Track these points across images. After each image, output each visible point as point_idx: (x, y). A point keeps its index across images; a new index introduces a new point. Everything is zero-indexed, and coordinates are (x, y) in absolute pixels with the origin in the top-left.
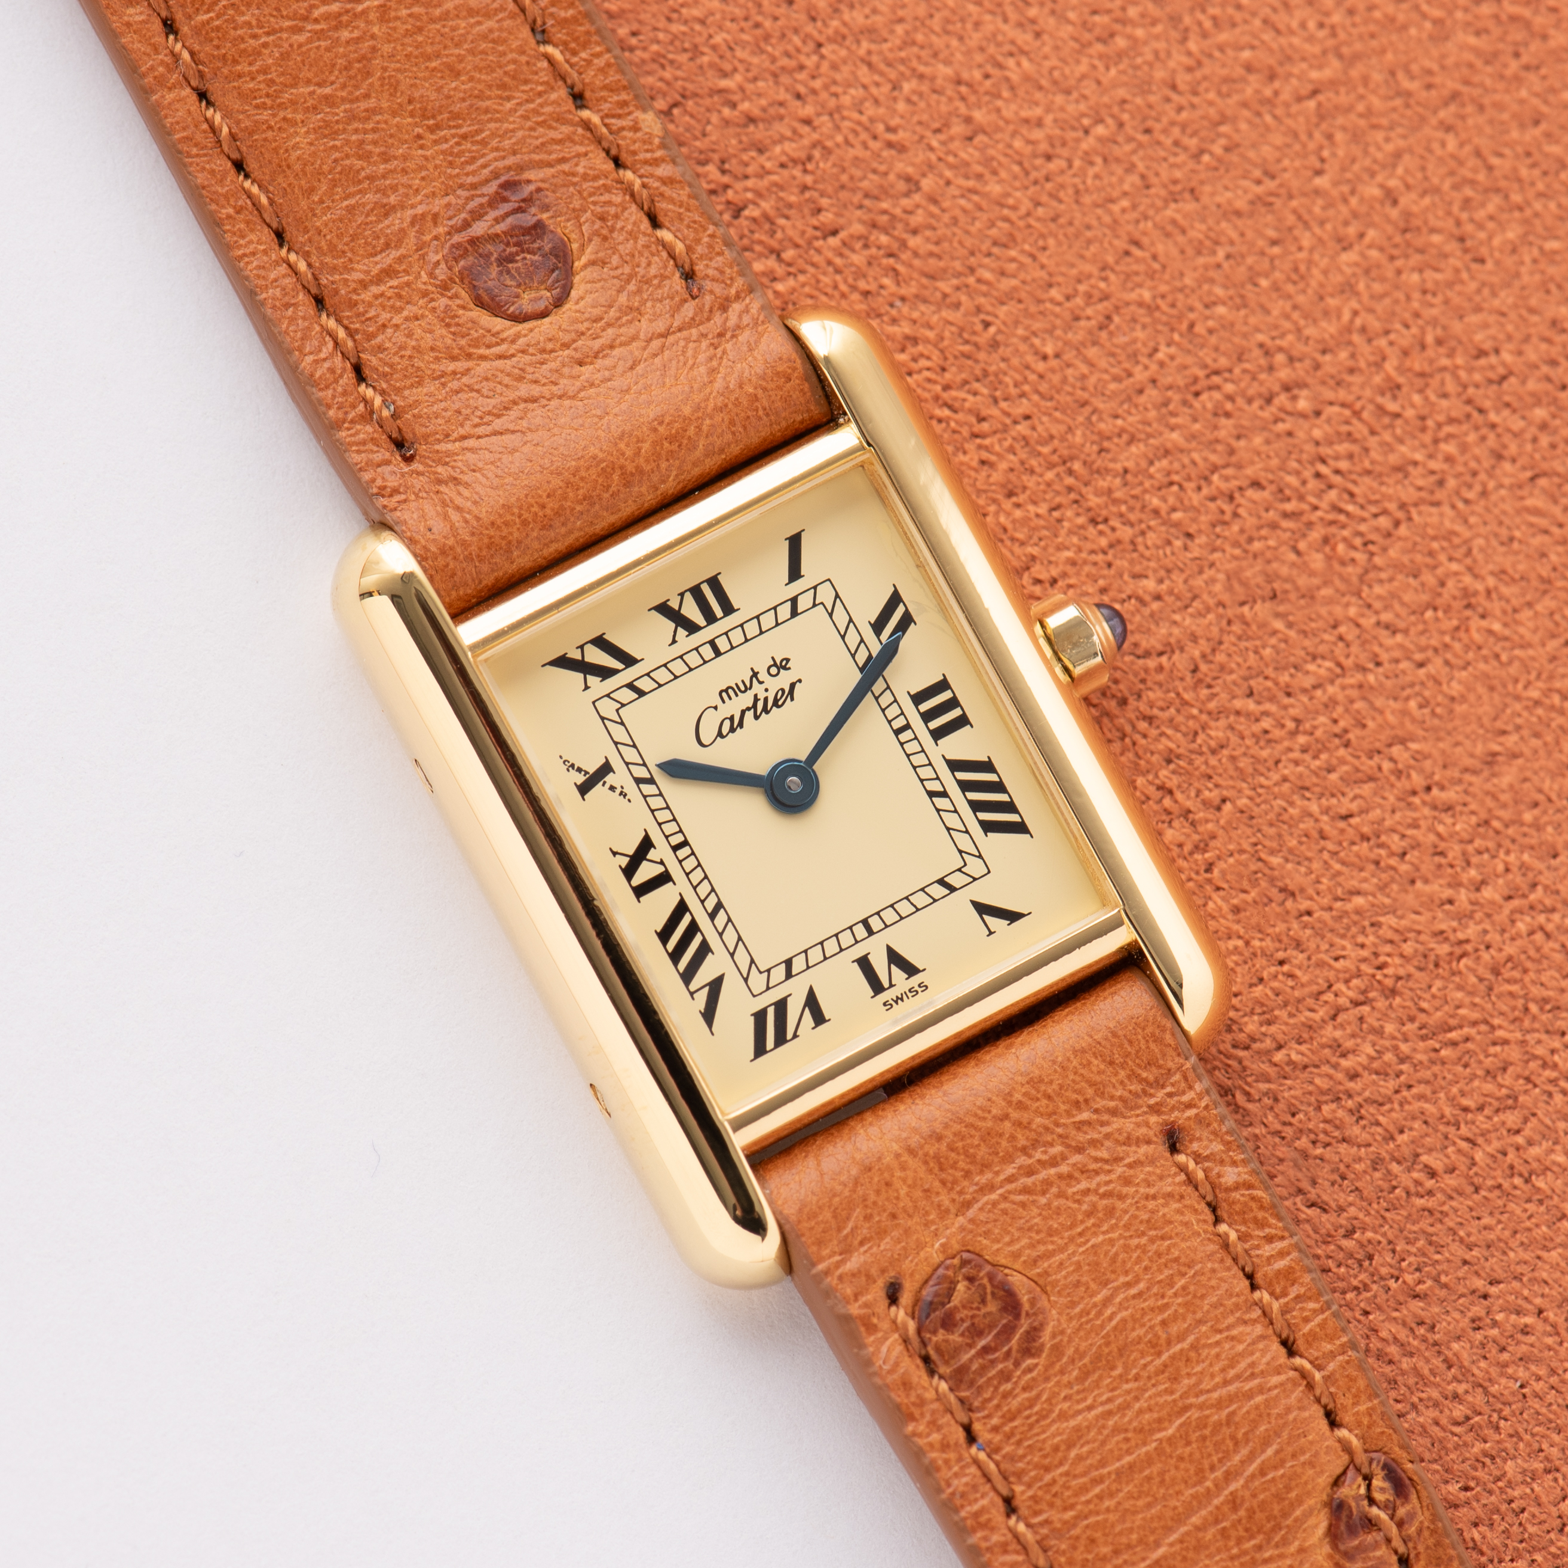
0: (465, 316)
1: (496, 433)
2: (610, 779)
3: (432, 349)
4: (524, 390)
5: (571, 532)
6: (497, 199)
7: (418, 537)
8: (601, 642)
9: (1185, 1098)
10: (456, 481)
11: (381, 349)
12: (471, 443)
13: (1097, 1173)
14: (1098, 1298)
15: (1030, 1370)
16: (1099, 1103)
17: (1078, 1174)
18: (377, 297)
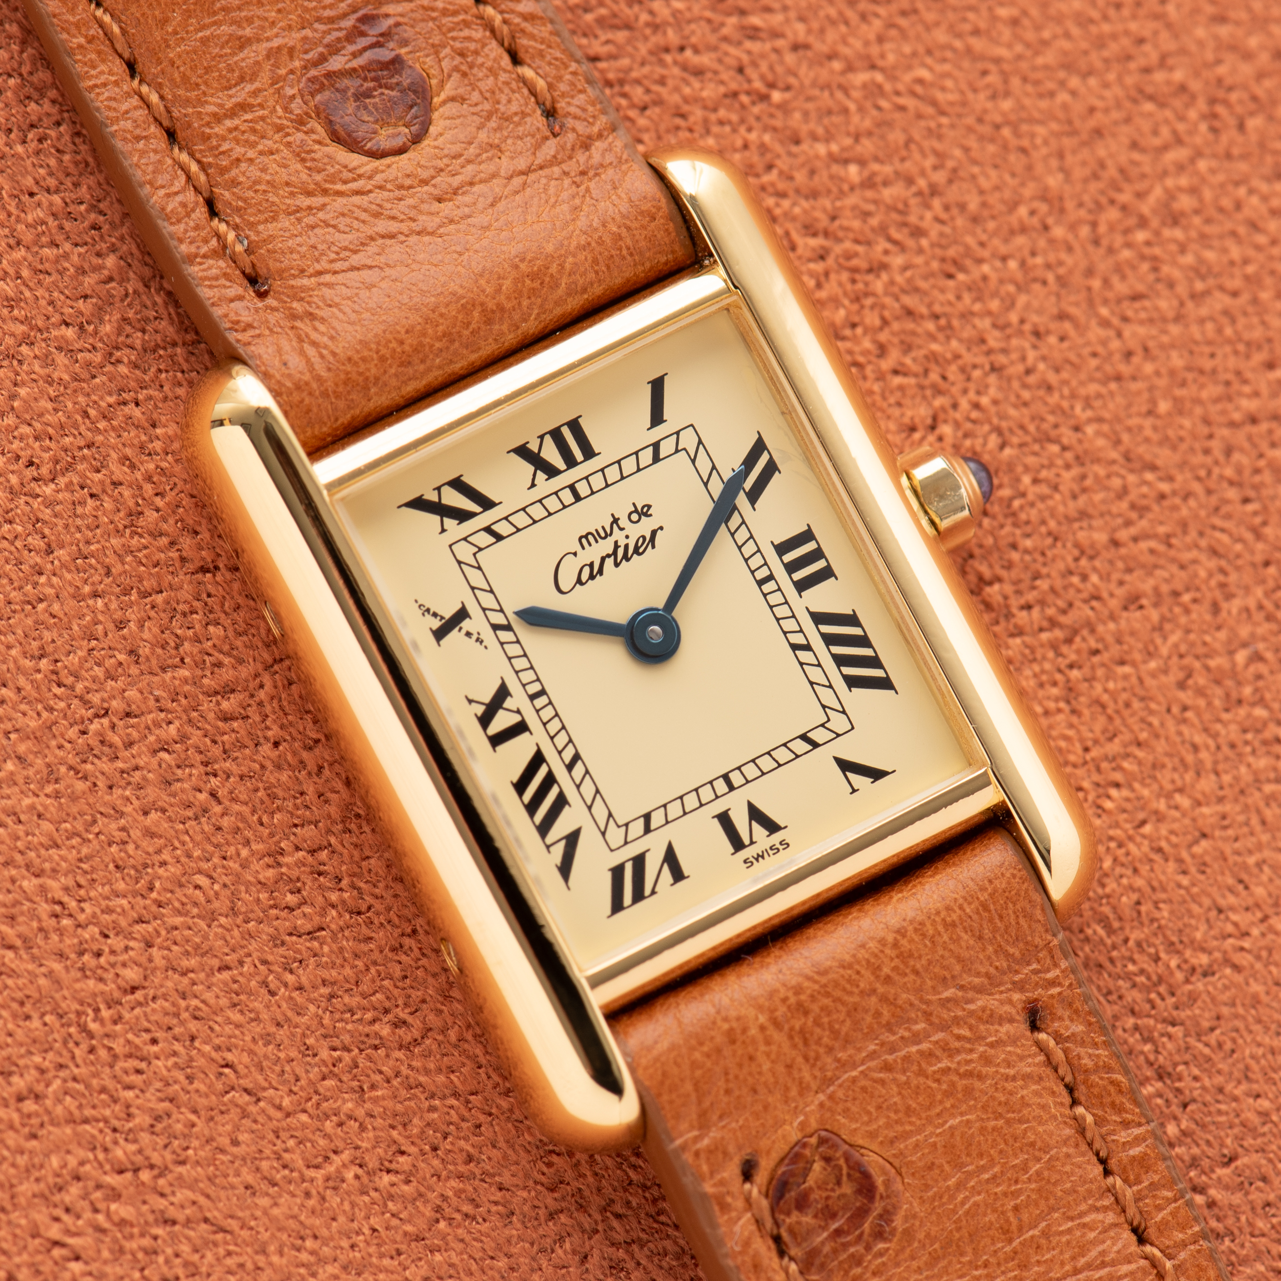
0: (321, 152)
1: (353, 269)
2: (466, 625)
3: (287, 184)
4: (382, 226)
5: (429, 370)
6: (355, 34)
7: (272, 371)
8: (458, 484)
9: (1050, 975)
10: (312, 316)
11: (234, 183)
12: (327, 278)
13: (958, 1051)
14: (952, 1182)
15: (881, 1254)
16: (966, 979)
17: (938, 1053)
18: (230, 131)
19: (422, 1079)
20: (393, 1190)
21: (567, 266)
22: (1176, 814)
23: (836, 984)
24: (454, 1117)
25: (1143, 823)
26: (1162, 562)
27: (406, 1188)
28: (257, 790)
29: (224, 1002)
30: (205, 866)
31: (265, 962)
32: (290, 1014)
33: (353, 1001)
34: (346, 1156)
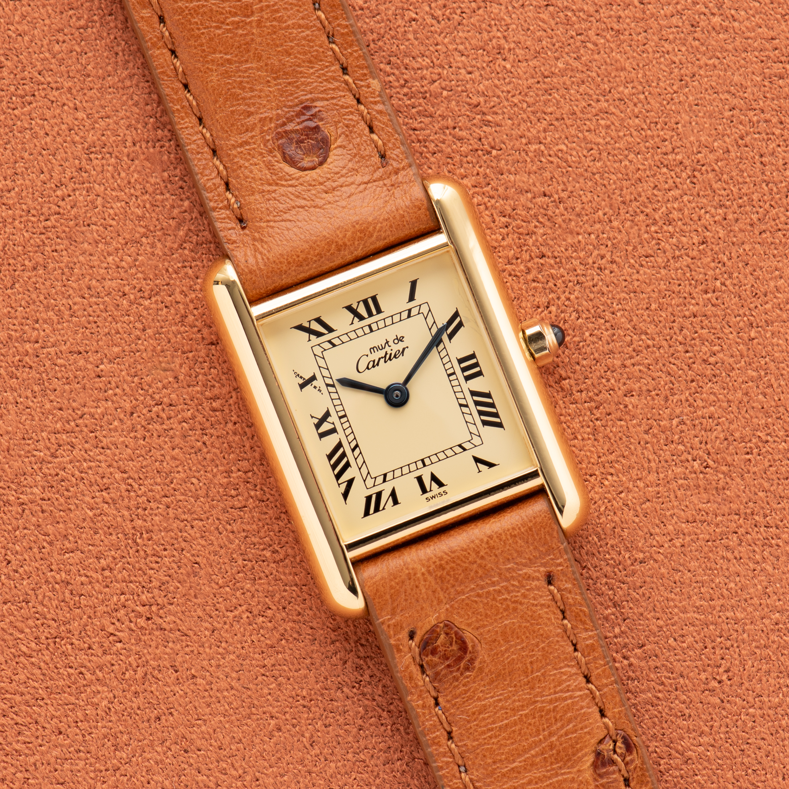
0: (278, 166)
1: (283, 220)
2: (315, 383)
3: (261, 179)
4: (299, 202)
5: (311, 269)
6: (299, 114)
7: (240, 264)
8: (319, 320)
9: (558, 561)
10: (262, 241)
11: (238, 177)
12: (272, 224)
13: (512, 591)
14: (503, 649)
15: (467, 677)
16: (519, 560)
17: (503, 591)
18: (239, 153)
19: (282, 577)
20: (264, 625)
21: (378, 228)
22: (636, 489)
23: (458, 558)
24: (294, 595)
25: (621, 492)
26: (644, 376)
27: (269, 624)
28: (224, 443)
29: (198, 535)
30: (196, 474)
31: (218, 519)
32: (227, 543)
33: (255, 540)
34: (244, 608)
